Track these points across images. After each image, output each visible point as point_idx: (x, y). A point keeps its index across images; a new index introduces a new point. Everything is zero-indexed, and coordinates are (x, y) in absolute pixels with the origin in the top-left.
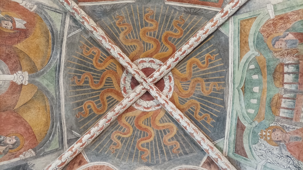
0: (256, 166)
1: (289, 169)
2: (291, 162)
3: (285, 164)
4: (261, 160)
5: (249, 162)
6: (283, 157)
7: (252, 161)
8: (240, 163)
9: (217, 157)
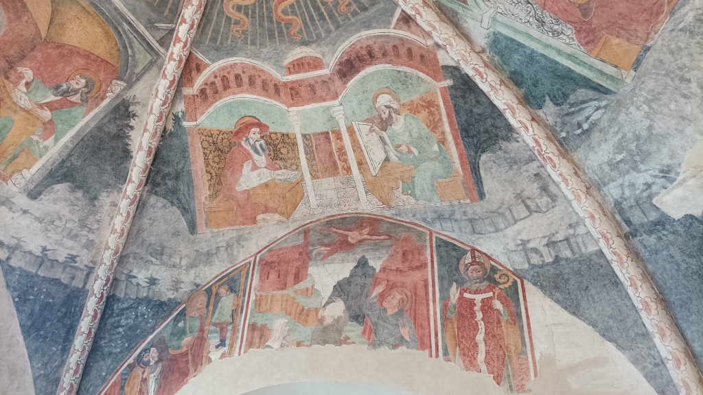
0: (480, 17)
1: (528, 24)
2: (533, 12)
3: (522, 15)
4: (488, 9)
5: (470, 12)
6: (520, 4)
7: (473, 10)
8: (457, 13)
9: (414, 13)
